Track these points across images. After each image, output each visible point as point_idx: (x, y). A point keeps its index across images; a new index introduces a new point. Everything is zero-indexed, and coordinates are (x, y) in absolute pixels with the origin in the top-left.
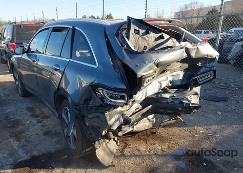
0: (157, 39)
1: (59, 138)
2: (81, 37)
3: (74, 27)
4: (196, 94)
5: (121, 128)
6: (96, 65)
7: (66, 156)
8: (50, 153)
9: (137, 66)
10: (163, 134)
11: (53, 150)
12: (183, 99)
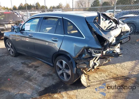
0: (109, 23)
1: (53, 77)
2: (68, 23)
3: (62, 17)
4: (119, 48)
5: (94, 67)
6: (84, 37)
7: (63, 85)
8: (53, 85)
9: (109, 38)
10: (102, 69)
11: (54, 83)
12: (114, 51)
